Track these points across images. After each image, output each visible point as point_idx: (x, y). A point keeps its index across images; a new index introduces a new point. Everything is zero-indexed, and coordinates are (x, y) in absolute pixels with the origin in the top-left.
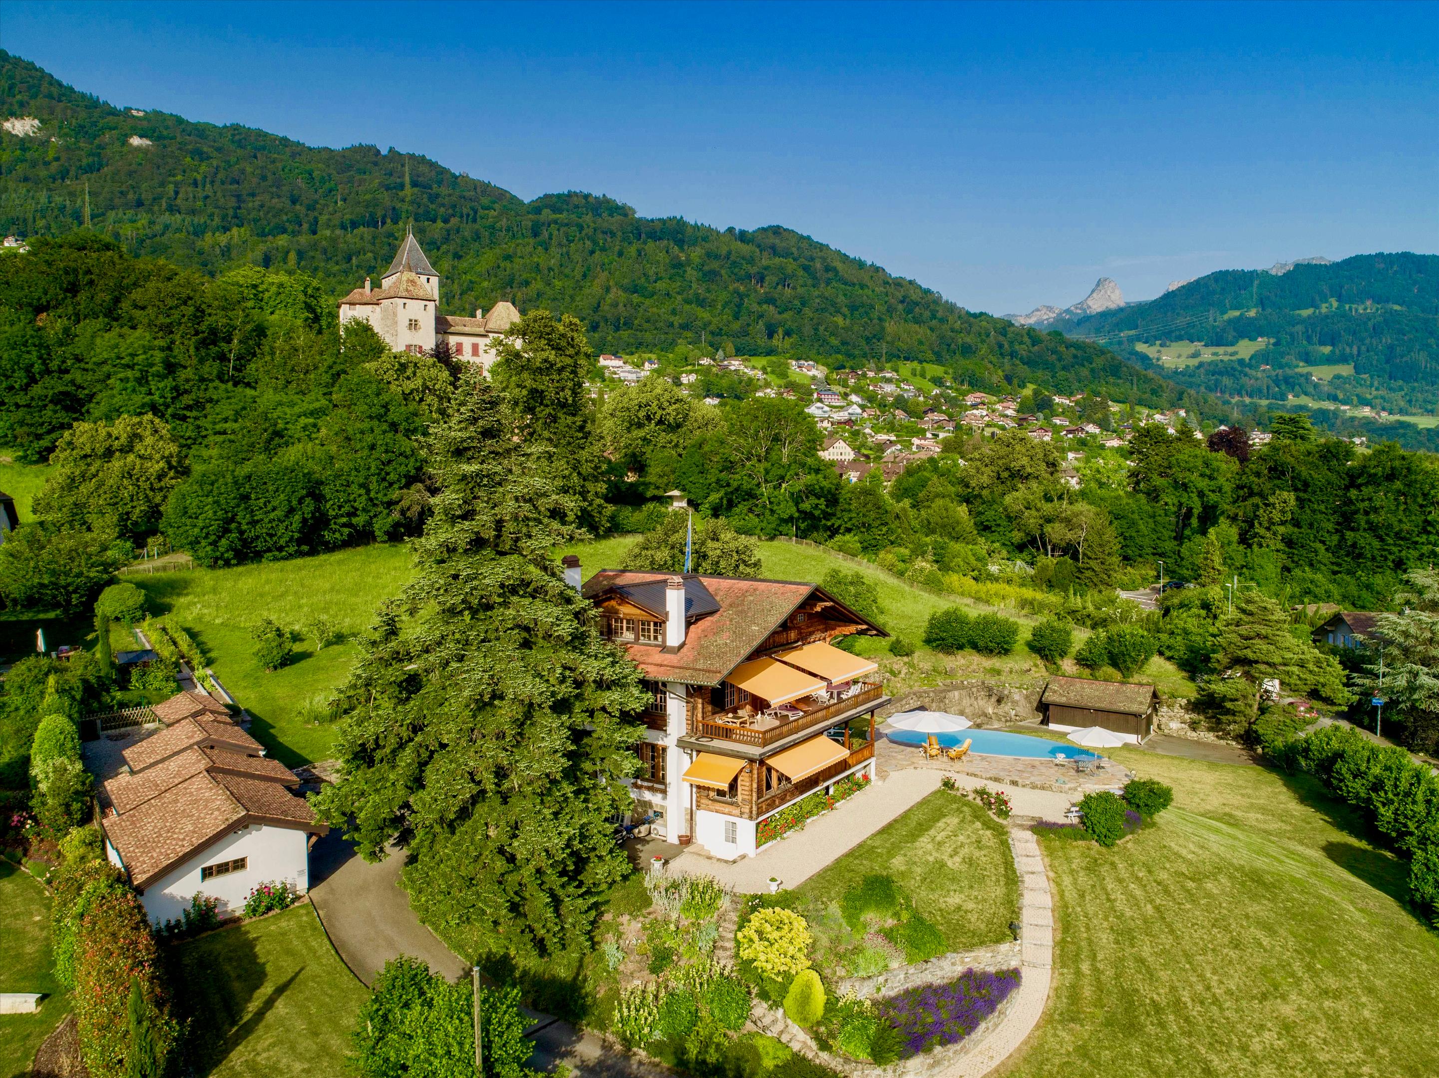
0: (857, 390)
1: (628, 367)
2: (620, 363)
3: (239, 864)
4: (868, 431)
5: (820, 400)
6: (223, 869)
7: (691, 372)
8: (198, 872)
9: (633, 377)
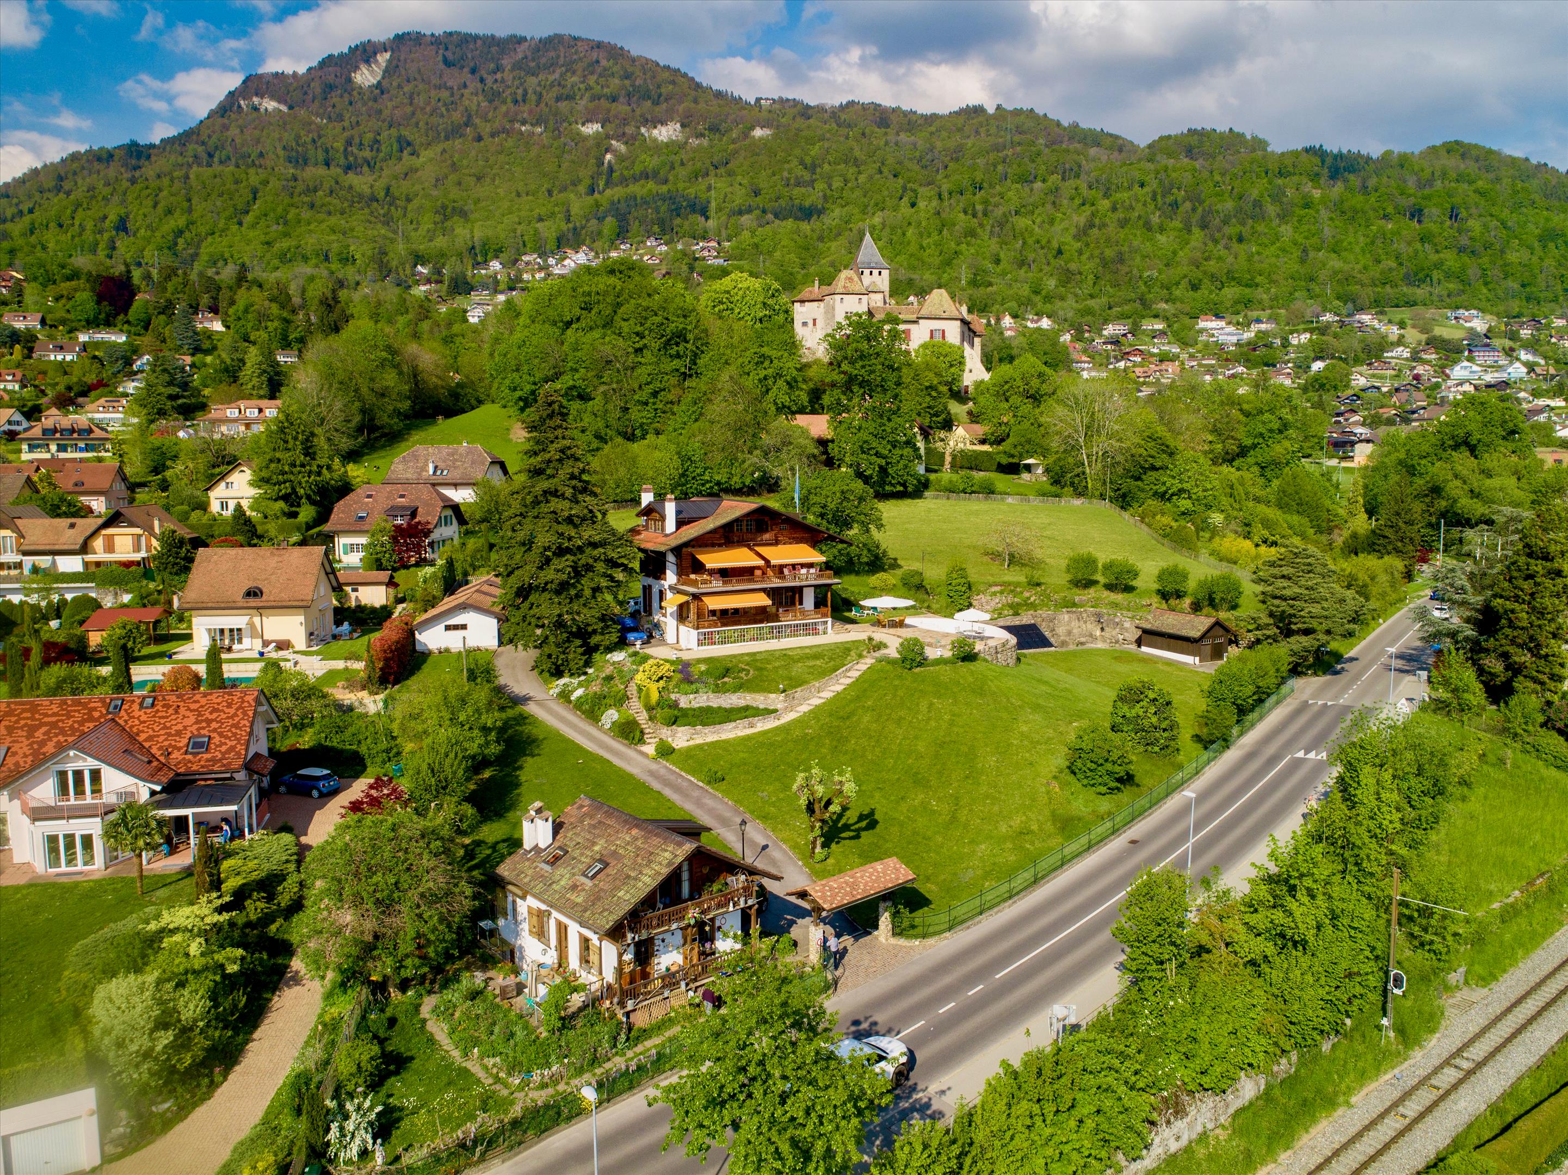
0: (1532, 345)
1: (1231, 329)
2: (1222, 324)
3: (464, 627)
4: (1522, 395)
5: (1470, 359)
6: (456, 627)
7: (1305, 331)
8: (442, 626)
9: (1234, 339)
